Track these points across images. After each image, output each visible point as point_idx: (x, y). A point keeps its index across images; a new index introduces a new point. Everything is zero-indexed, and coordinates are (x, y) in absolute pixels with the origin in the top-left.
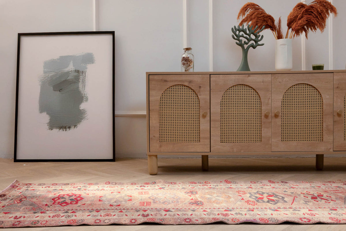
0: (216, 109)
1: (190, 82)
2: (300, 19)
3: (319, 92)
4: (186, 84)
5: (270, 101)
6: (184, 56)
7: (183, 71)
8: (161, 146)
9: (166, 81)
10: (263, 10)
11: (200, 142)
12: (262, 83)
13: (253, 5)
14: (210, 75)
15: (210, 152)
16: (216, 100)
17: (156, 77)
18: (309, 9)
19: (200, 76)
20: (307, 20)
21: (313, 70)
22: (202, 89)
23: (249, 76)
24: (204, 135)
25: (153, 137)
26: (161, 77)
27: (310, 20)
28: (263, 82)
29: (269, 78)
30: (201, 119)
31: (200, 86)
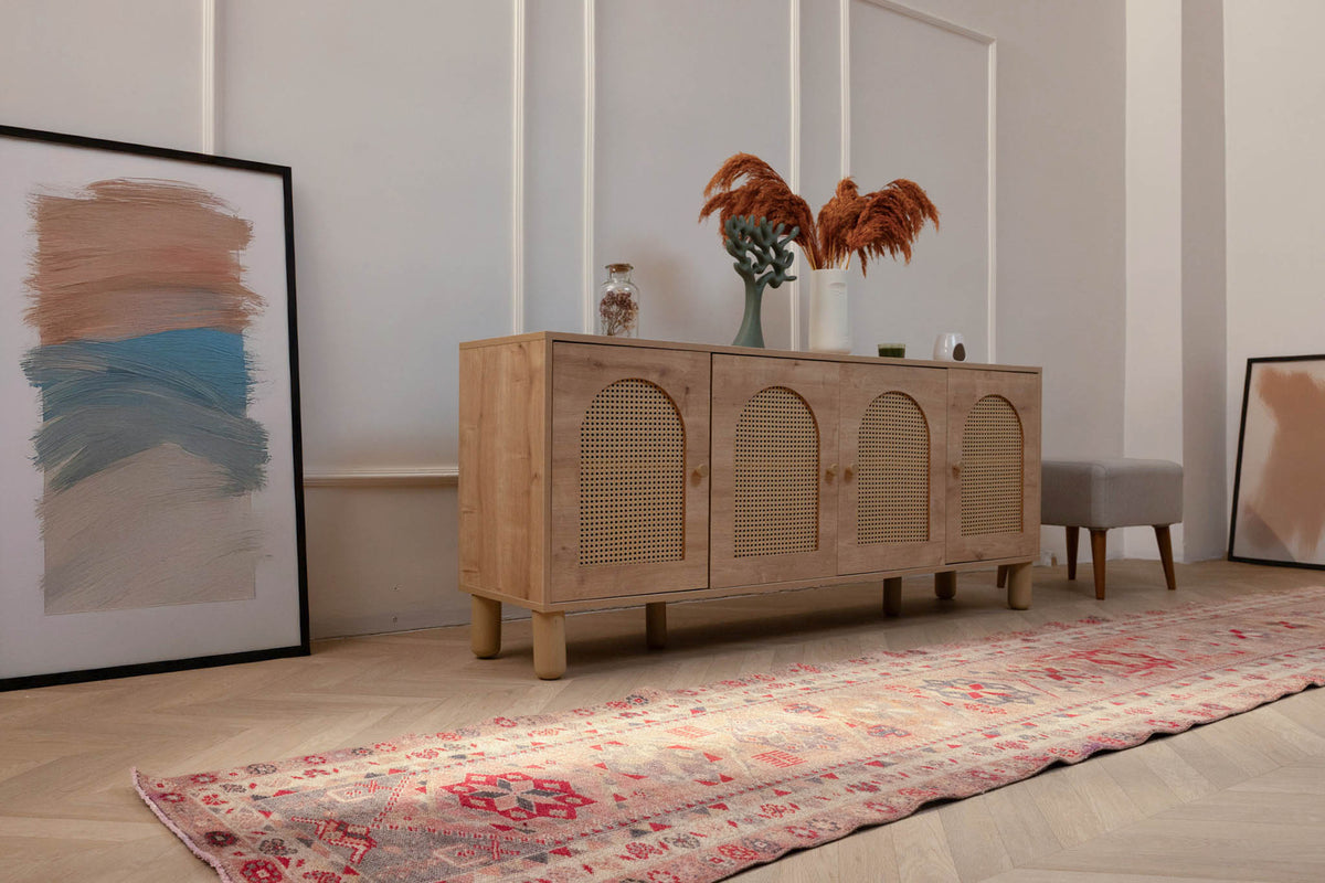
0: (724, 457)
1: (664, 372)
2: (865, 222)
3: (924, 417)
4: (653, 378)
5: (836, 438)
6: (610, 288)
7: (602, 333)
8: (582, 581)
9: (599, 365)
10: (782, 181)
11: (683, 558)
12: (822, 387)
13: (758, 164)
14: (712, 353)
15: (709, 588)
16: (725, 431)
17: (573, 351)
18: (884, 200)
19: (688, 355)
20: (882, 229)
21: (880, 355)
22: (692, 396)
23: (796, 365)
24: (695, 536)
25: (562, 551)
26: (586, 352)
27: (887, 227)
28: (823, 383)
29: (833, 373)
30: (689, 488)
31: (687, 389)
